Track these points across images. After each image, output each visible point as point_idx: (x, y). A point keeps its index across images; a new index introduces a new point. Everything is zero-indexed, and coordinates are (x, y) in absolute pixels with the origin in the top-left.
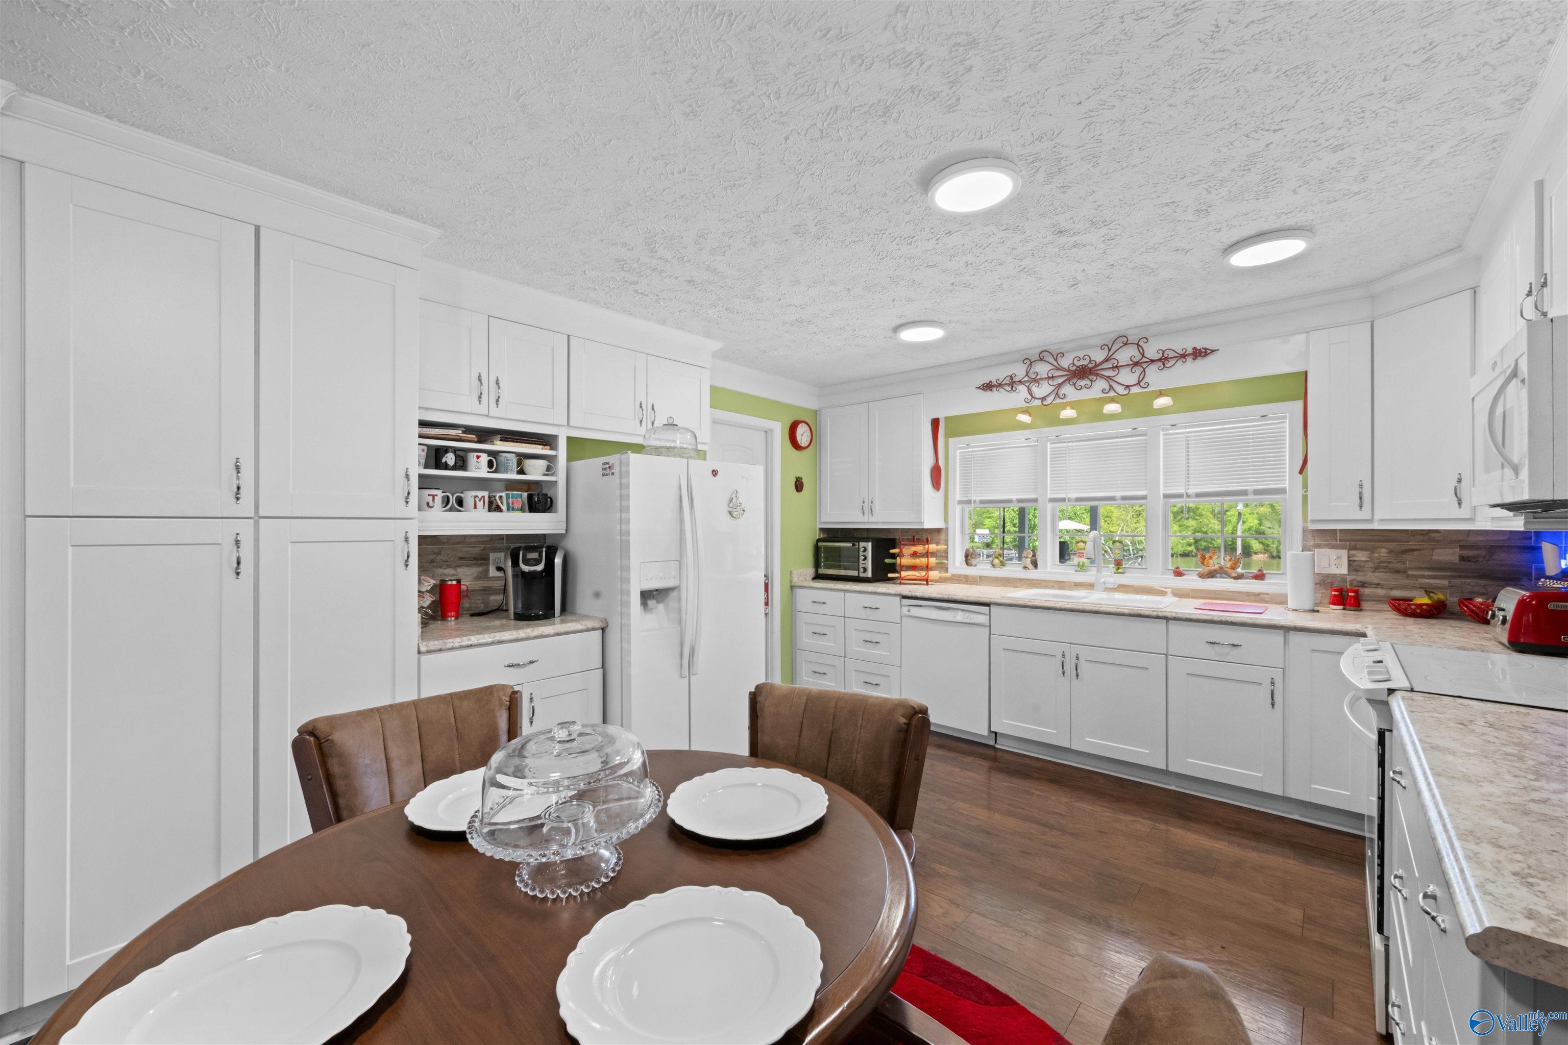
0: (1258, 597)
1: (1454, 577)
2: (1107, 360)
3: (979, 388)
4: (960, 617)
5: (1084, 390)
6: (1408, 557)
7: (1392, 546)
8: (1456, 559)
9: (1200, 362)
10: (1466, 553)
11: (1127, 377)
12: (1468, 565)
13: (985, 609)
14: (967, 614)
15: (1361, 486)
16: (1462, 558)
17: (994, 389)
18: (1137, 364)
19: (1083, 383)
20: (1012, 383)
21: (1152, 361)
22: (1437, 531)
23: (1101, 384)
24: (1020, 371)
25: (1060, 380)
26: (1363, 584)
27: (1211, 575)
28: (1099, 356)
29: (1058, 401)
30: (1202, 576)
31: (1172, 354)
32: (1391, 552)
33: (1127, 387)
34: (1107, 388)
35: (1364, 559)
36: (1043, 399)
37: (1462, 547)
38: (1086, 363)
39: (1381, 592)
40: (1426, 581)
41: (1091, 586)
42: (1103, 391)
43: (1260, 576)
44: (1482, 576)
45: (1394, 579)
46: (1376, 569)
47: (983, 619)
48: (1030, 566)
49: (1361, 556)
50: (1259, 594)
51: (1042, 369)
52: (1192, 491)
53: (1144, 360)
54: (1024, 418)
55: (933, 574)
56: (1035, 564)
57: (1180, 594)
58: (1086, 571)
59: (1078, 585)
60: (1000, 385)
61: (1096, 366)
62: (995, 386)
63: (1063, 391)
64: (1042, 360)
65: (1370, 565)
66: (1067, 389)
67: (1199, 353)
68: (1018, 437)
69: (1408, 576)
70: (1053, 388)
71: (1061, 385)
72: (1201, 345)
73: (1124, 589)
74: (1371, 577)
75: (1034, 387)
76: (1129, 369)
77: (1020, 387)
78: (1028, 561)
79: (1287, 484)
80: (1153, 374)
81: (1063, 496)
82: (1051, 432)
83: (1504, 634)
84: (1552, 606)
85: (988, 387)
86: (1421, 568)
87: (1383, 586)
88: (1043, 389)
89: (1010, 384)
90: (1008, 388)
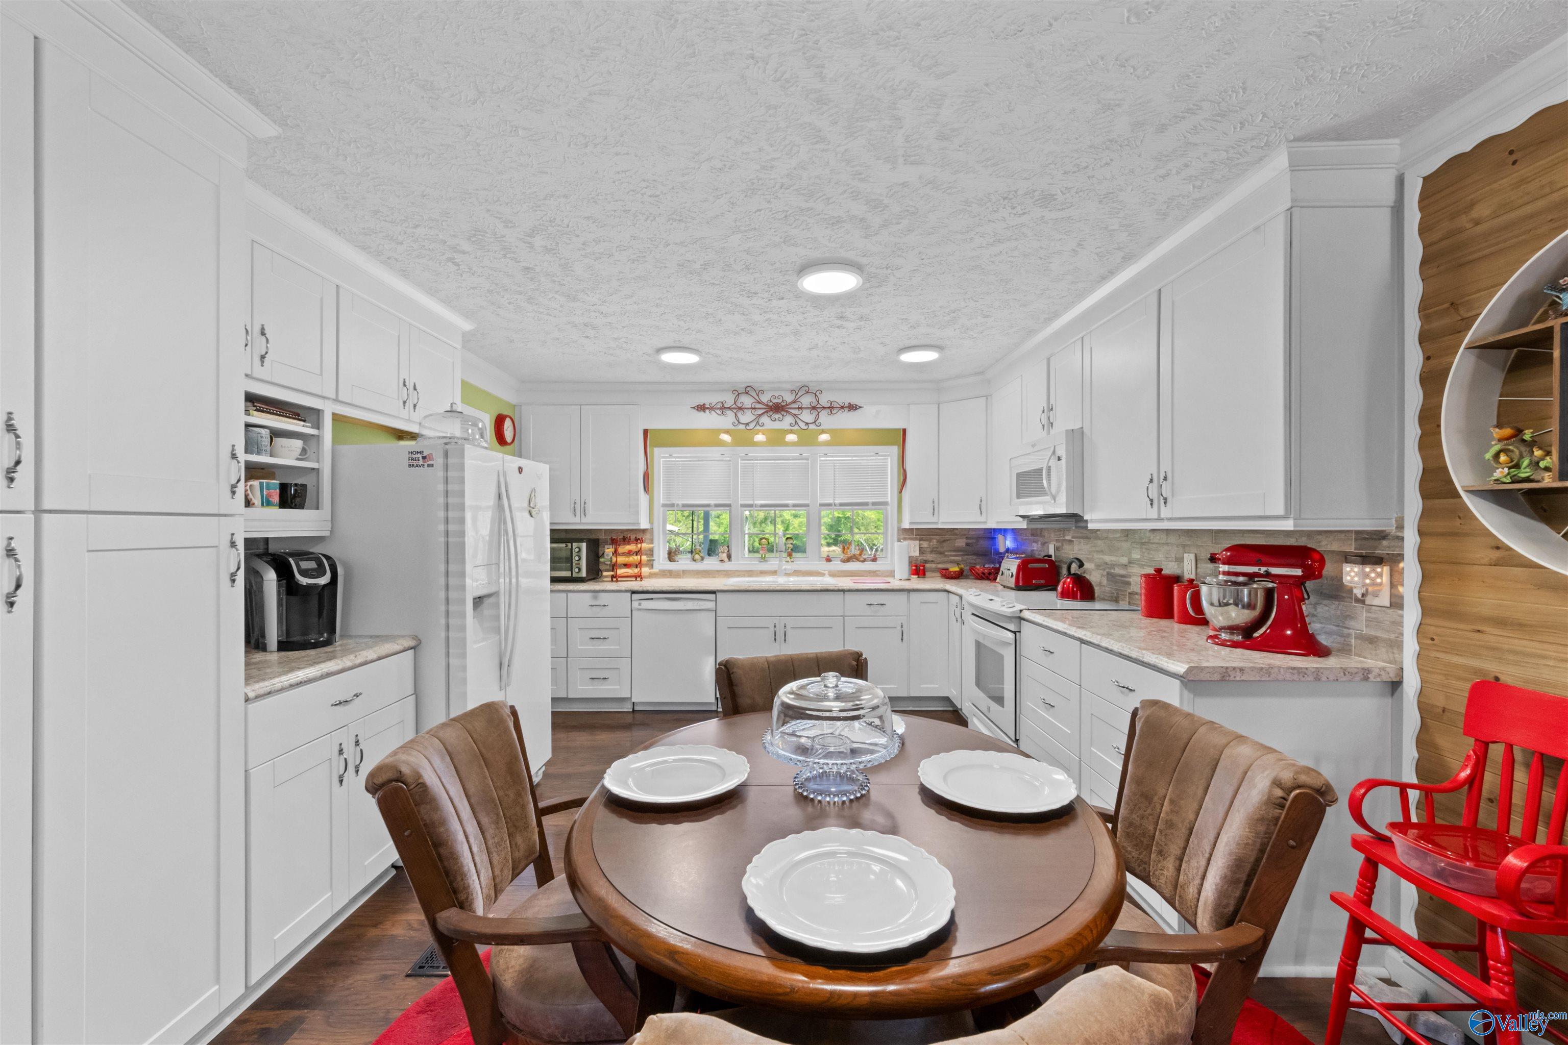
0: (874, 573)
1: (964, 555)
2: (794, 402)
3: (694, 408)
4: (690, 605)
5: (777, 422)
6: (944, 544)
7: (938, 538)
8: (964, 545)
9: (852, 413)
10: (970, 541)
11: (807, 416)
12: (969, 548)
13: (712, 596)
14: (696, 602)
15: (933, 502)
16: (967, 544)
17: (707, 411)
18: (814, 408)
19: (777, 416)
20: (723, 408)
21: (824, 408)
22: (957, 529)
23: (789, 419)
24: (730, 402)
25: (760, 412)
26: (926, 562)
27: (848, 560)
28: (789, 398)
29: (758, 427)
30: (843, 561)
31: (836, 405)
32: (938, 541)
33: (807, 424)
34: (794, 422)
35: (926, 546)
36: (747, 424)
37: (967, 538)
38: (780, 401)
39: (933, 566)
40: (953, 558)
41: (774, 573)
42: (791, 425)
43: (874, 560)
44: (974, 554)
45: (942, 559)
46: (931, 552)
47: (711, 605)
48: (726, 559)
49: (925, 544)
50: (876, 571)
51: (747, 401)
52: (837, 501)
53: (819, 406)
54: (726, 437)
55: (645, 570)
56: (729, 557)
57: (833, 574)
58: (766, 561)
59: (763, 573)
60: (711, 409)
61: (787, 405)
62: (707, 408)
63: (761, 420)
64: (747, 393)
65: (928, 550)
66: (765, 419)
67: (852, 407)
68: (714, 453)
69: (946, 556)
70: (755, 417)
71: (760, 415)
72: (853, 402)
73: (797, 573)
74: (930, 557)
75: (740, 414)
76: (809, 411)
77: (729, 412)
78: (725, 555)
79: (889, 500)
80: (824, 417)
81: (751, 502)
82: (742, 451)
83: (1012, 582)
84: (1030, 566)
85: (702, 408)
86: (951, 551)
87: (935, 562)
88: (747, 417)
89: (721, 408)
90: (718, 411)
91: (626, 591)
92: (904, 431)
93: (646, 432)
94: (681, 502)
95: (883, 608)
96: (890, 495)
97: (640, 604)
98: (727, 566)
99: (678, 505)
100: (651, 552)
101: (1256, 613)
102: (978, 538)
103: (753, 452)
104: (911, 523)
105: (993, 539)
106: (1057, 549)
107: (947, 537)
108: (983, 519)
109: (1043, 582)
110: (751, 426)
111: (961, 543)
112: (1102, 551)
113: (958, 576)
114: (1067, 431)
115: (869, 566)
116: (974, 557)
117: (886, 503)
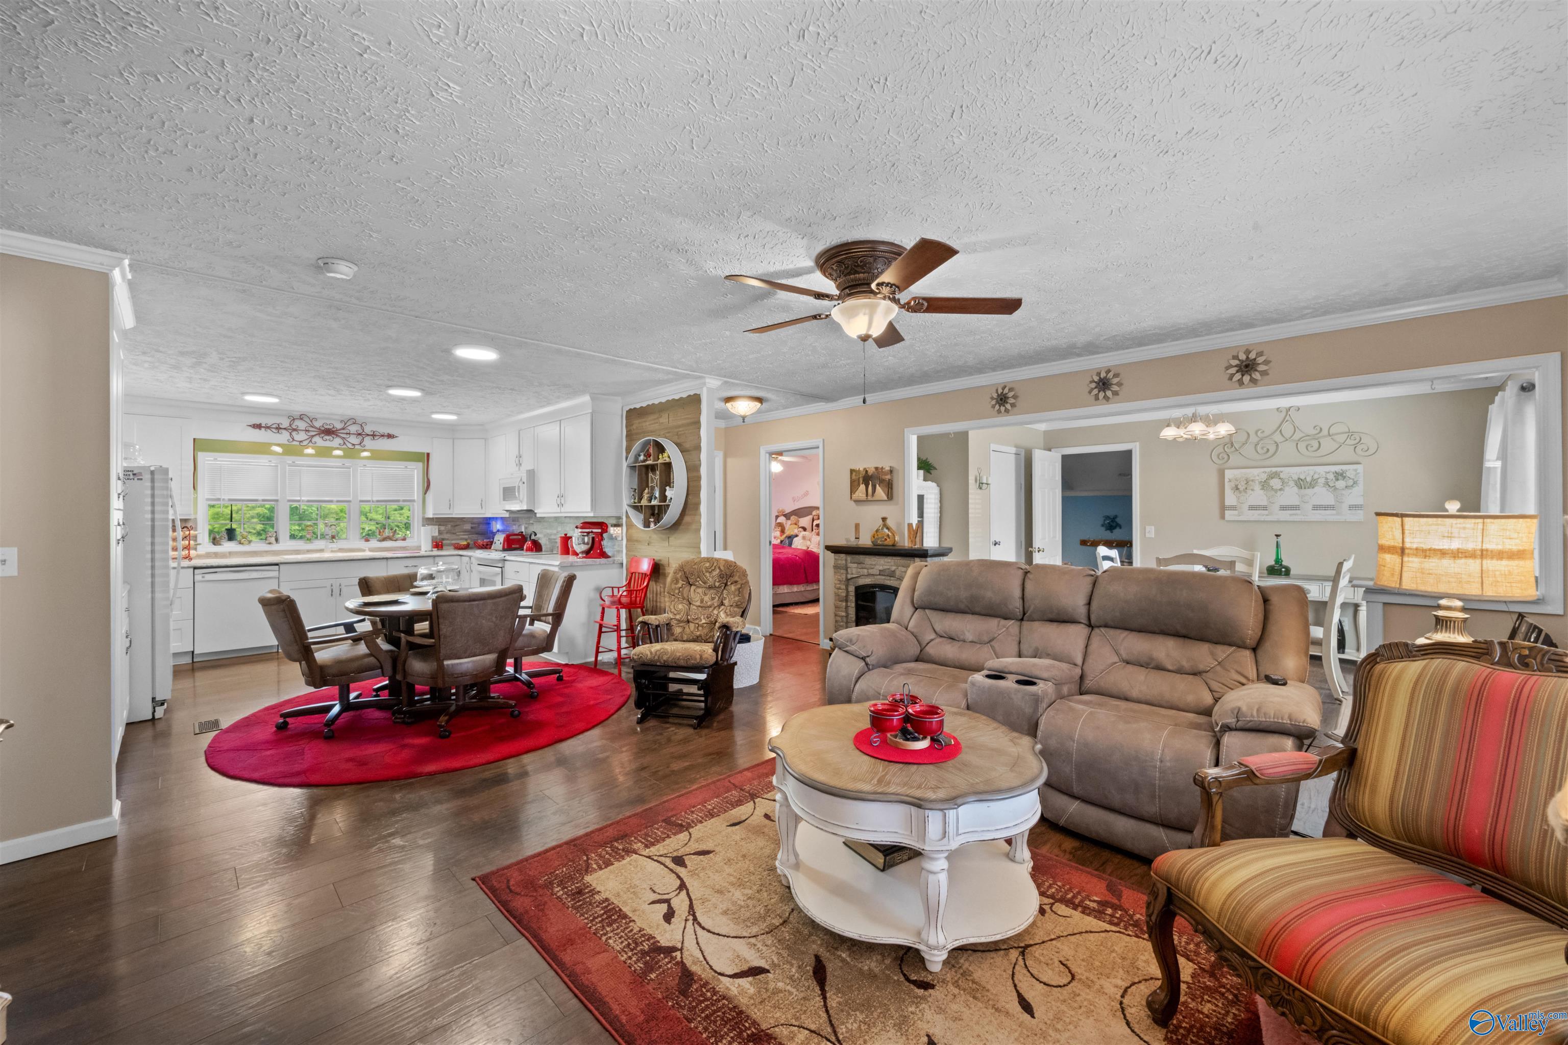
0: (404, 548)
1: (470, 535)
2: (343, 429)
3: (250, 426)
4: (255, 575)
5: (328, 442)
6: (457, 527)
7: (452, 523)
8: (469, 528)
9: (390, 440)
10: (473, 526)
11: (354, 440)
12: (473, 530)
13: (276, 568)
14: (260, 573)
15: (449, 501)
16: (472, 528)
17: (263, 429)
18: (359, 434)
19: (327, 437)
20: (278, 428)
21: (368, 435)
22: (465, 518)
23: (337, 441)
24: (285, 423)
25: (313, 433)
26: (443, 539)
27: (384, 539)
28: (339, 426)
29: (310, 444)
30: (380, 541)
31: (377, 434)
32: (452, 526)
33: (353, 445)
34: (342, 443)
36: (300, 441)
37: (472, 523)
38: (331, 427)
39: (448, 542)
40: (462, 536)
41: (322, 551)
42: (340, 444)
43: (404, 539)
44: (477, 534)
45: (454, 537)
46: (447, 533)
47: (275, 574)
48: (274, 542)
49: (442, 528)
50: (403, 546)
51: (301, 425)
52: (375, 499)
53: (364, 433)
54: (278, 449)
55: (193, 553)
56: (277, 540)
57: (371, 550)
58: (312, 544)
59: (308, 551)
60: (268, 427)
61: (337, 430)
62: (263, 427)
63: (314, 439)
64: (301, 419)
65: (445, 531)
66: (317, 439)
67: (390, 436)
68: (263, 460)
69: (457, 535)
70: (307, 437)
71: (313, 436)
72: (391, 433)
73: (341, 550)
74: (446, 536)
75: (294, 434)
76: (355, 436)
77: (284, 431)
78: (273, 539)
79: (416, 498)
80: (368, 441)
81: (299, 498)
82: (289, 459)
83: (501, 547)
84: (511, 537)
85: (258, 426)
86: (461, 532)
87: (450, 539)
88: (301, 436)
89: (277, 428)
90: (274, 430)
91: (189, 567)
92: (428, 455)
93: (194, 439)
94: (225, 498)
95: (416, 568)
96: (416, 494)
97: (203, 577)
98: (275, 547)
99: (222, 499)
100: (196, 538)
101: (590, 546)
102: (479, 524)
103: (299, 461)
104: (434, 514)
105: (489, 524)
106: (526, 528)
107: (458, 523)
108: (483, 512)
109: (518, 546)
110: (305, 443)
111: (468, 527)
112: (544, 528)
113: (467, 547)
114: (527, 471)
115: (400, 544)
117: (414, 501)
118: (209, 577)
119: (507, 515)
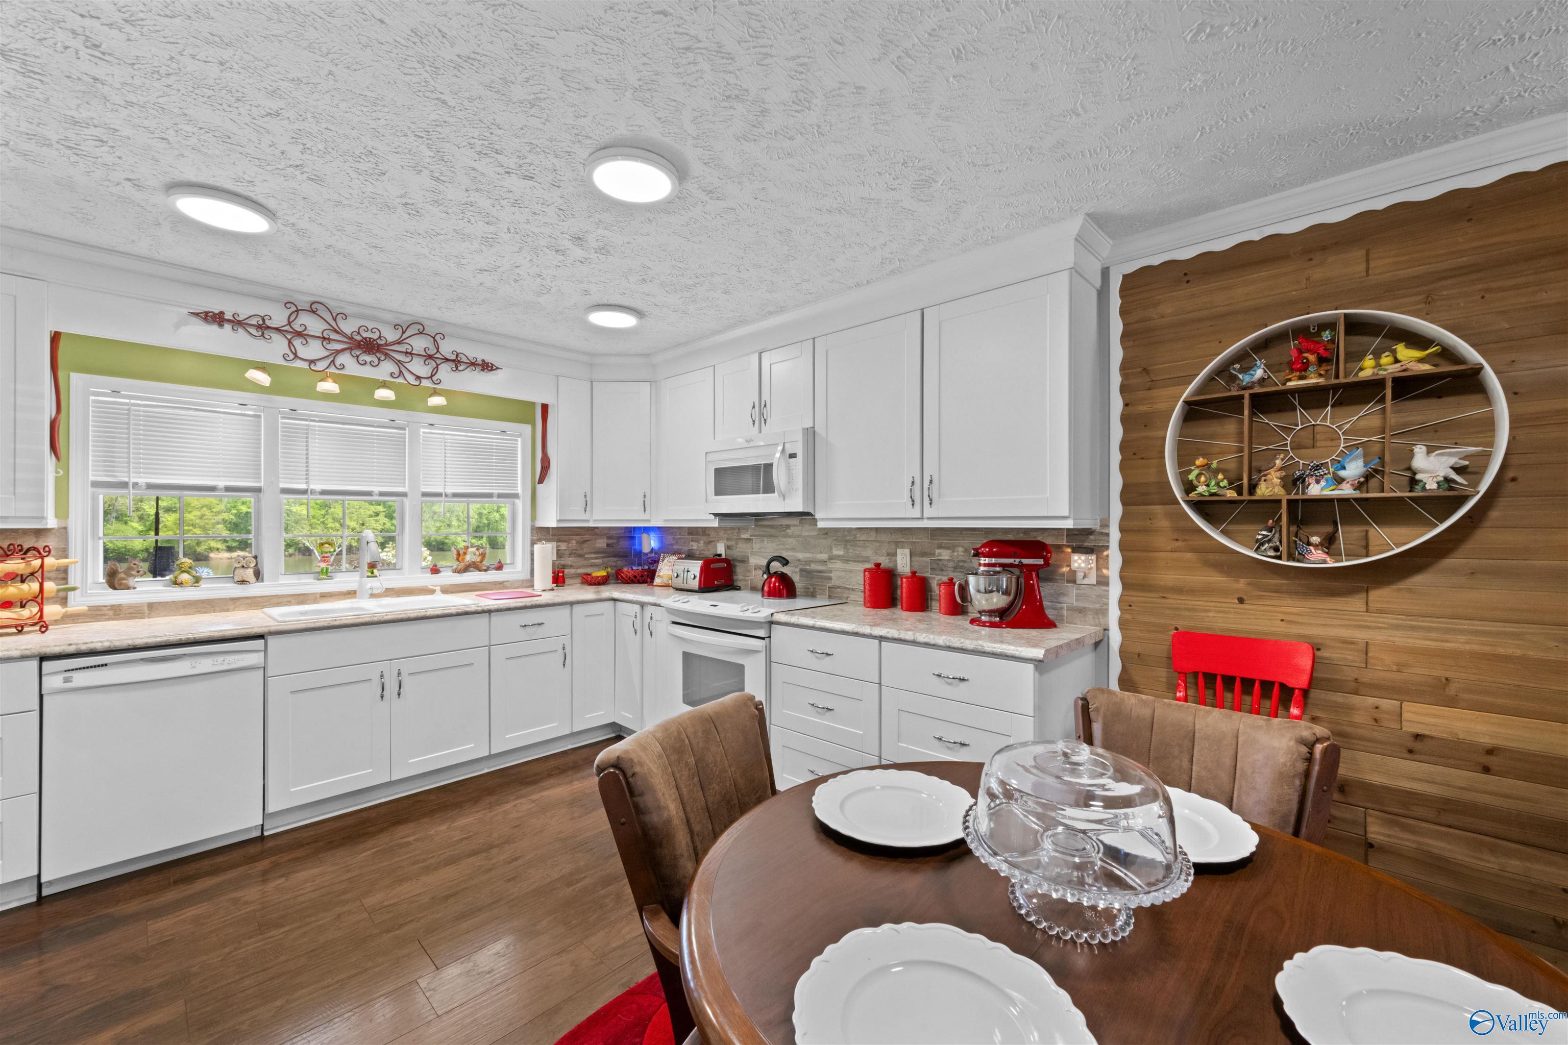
0: (501, 585)
1: (607, 557)
2: (399, 342)
3: (197, 314)
4: (205, 665)
5: (368, 368)
6: (585, 545)
7: (577, 538)
8: (604, 545)
10: (610, 541)
11: (419, 367)
12: (611, 549)
13: (261, 642)
14: (220, 659)
15: (585, 496)
16: (608, 545)
17: (227, 327)
18: (430, 357)
19: (368, 358)
20: (263, 328)
21: (447, 360)
22: (597, 528)
23: (386, 369)
24: (279, 318)
25: (339, 347)
26: (564, 566)
27: (466, 569)
28: (390, 335)
29: (332, 370)
30: (457, 571)
31: (464, 359)
32: (578, 542)
33: (418, 378)
34: (397, 373)
35: (564, 548)
36: (312, 362)
37: (608, 538)
38: (375, 336)
39: (572, 571)
40: (593, 561)
41: (351, 594)
42: (392, 375)
43: (500, 567)
44: (614, 556)
45: (582, 562)
46: (569, 555)
47: (255, 659)
48: (252, 578)
49: (563, 546)
50: (504, 582)
51: (314, 326)
52: (450, 490)
53: (438, 355)
54: (261, 377)
55: (53, 611)
56: (258, 575)
57: (446, 590)
58: (331, 578)
59: (325, 596)
60: (237, 323)
61: (386, 344)
62: (229, 321)
63: (341, 359)
64: (313, 312)
65: (567, 552)
66: (345, 359)
67: (486, 367)
68: (227, 400)
69: (586, 559)
70: (326, 353)
71: (338, 352)
72: (489, 359)
73: (390, 592)
74: (569, 561)
75: (297, 342)
76: (421, 360)
77: (276, 336)
78: (250, 572)
79: (519, 490)
80: (445, 372)
81: (303, 486)
82: (285, 402)
83: (691, 584)
84: (713, 566)
85: (218, 319)
86: (591, 553)
87: (575, 567)
88: (314, 350)
89: (259, 327)
90: (253, 331)
91: (24, 658)
92: (547, 406)
93: (56, 338)
94: (142, 481)
95: (541, 628)
96: (521, 486)
97: (67, 680)
98: (255, 590)
99: (135, 485)
100: (63, 574)
102: (619, 538)
103: (303, 405)
104: (559, 521)
105: (632, 538)
106: (728, 548)
107: (587, 537)
108: (646, 517)
109: (722, 582)
110: (320, 366)
111: (601, 543)
112: (794, 549)
113: (602, 582)
114: (803, 429)
115: (492, 576)
116: (615, 559)
117: (516, 496)
118: (81, 679)
119: (715, 524)
